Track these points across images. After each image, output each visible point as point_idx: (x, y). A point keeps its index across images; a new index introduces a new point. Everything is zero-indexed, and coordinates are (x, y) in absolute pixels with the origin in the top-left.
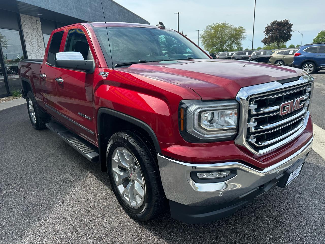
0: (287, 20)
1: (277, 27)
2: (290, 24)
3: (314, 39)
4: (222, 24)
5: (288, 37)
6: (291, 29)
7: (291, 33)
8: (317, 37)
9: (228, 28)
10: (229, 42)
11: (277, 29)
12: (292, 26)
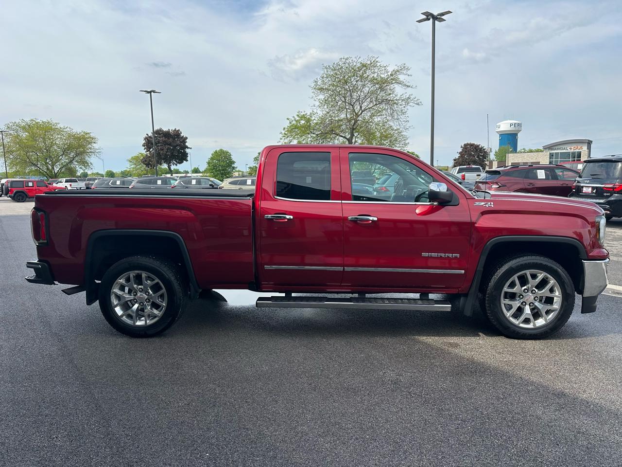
0: (177, 129)
1: (164, 138)
2: (183, 136)
3: (207, 161)
4: (43, 122)
5: (182, 157)
6: (187, 144)
7: (187, 150)
8: (212, 159)
9: (60, 131)
10: (64, 160)
11: (165, 143)
12: (187, 140)
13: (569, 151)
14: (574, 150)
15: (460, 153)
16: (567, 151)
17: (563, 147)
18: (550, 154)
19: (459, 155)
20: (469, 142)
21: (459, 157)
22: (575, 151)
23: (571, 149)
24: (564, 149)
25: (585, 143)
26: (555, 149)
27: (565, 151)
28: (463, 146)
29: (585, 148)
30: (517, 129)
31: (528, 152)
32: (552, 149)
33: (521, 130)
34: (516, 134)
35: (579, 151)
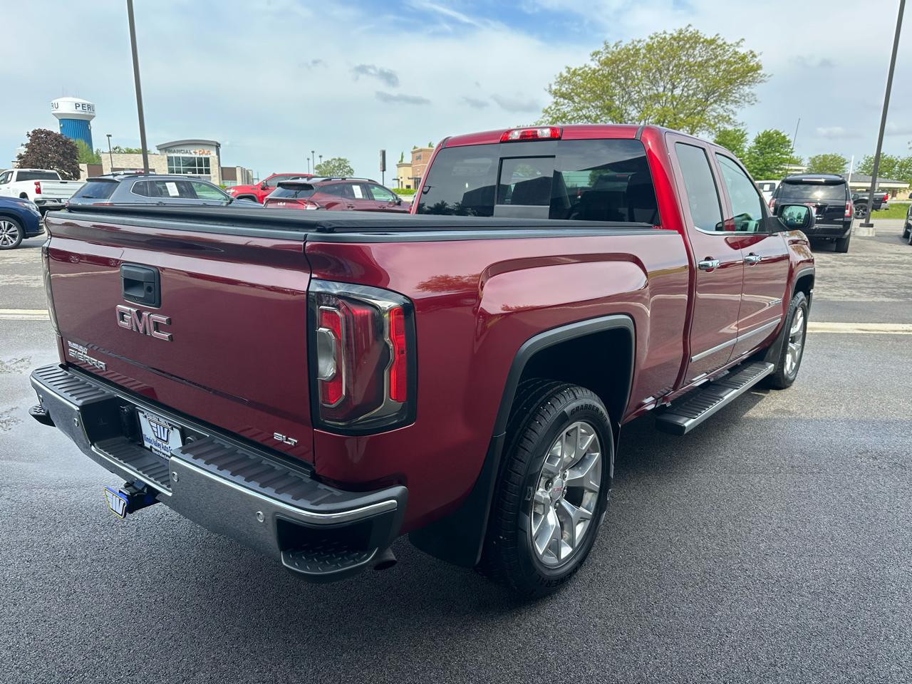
13: (193, 155)
14: (200, 154)
15: (27, 146)
16: (190, 156)
17: (185, 148)
18: (168, 157)
19: (26, 150)
20: (42, 128)
21: (27, 152)
22: (201, 156)
23: (195, 153)
24: (187, 152)
25: (212, 145)
26: (174, 152)
27: (187, 155)
28: (30, 133)
29: (214, 153)
30: (88, 113)
31: (125, 153)
32: (170, 152)
33: (94, 116)
34: (88, 122)
35: (206, 156)
